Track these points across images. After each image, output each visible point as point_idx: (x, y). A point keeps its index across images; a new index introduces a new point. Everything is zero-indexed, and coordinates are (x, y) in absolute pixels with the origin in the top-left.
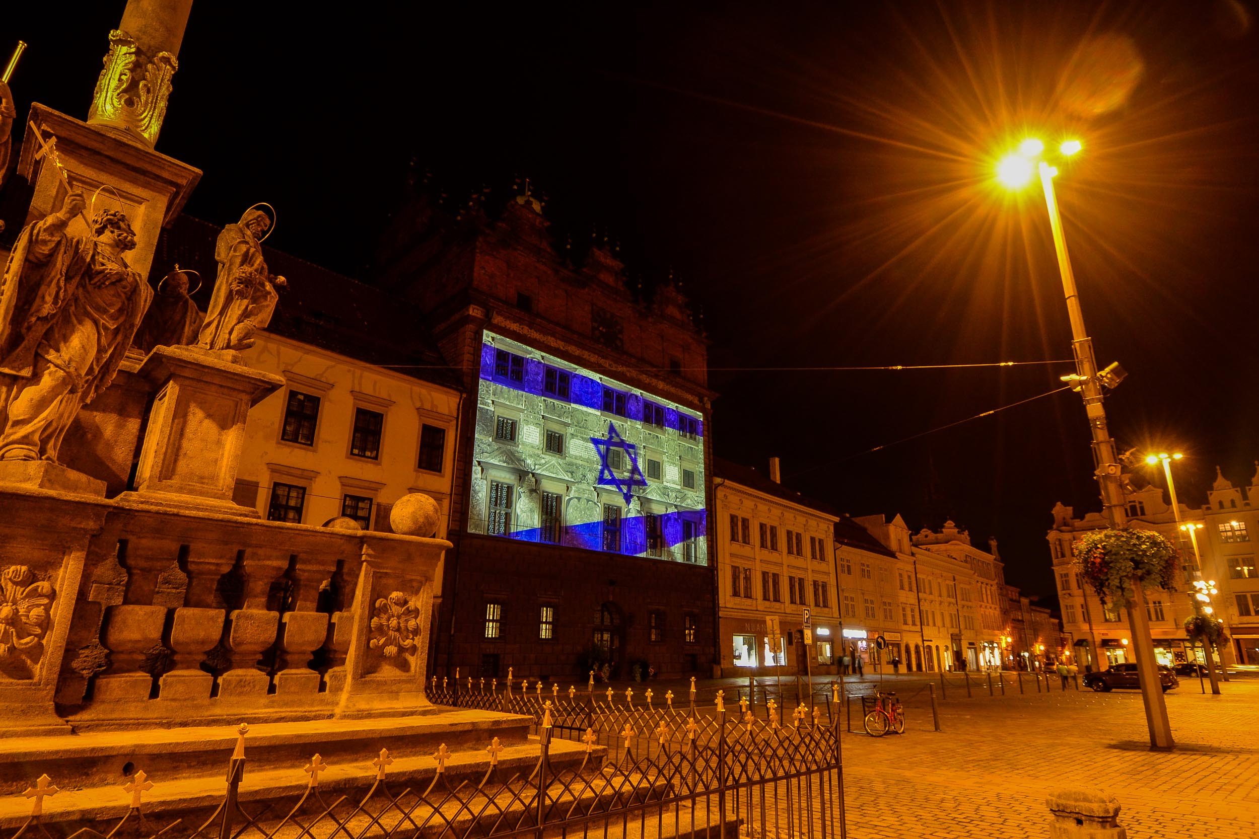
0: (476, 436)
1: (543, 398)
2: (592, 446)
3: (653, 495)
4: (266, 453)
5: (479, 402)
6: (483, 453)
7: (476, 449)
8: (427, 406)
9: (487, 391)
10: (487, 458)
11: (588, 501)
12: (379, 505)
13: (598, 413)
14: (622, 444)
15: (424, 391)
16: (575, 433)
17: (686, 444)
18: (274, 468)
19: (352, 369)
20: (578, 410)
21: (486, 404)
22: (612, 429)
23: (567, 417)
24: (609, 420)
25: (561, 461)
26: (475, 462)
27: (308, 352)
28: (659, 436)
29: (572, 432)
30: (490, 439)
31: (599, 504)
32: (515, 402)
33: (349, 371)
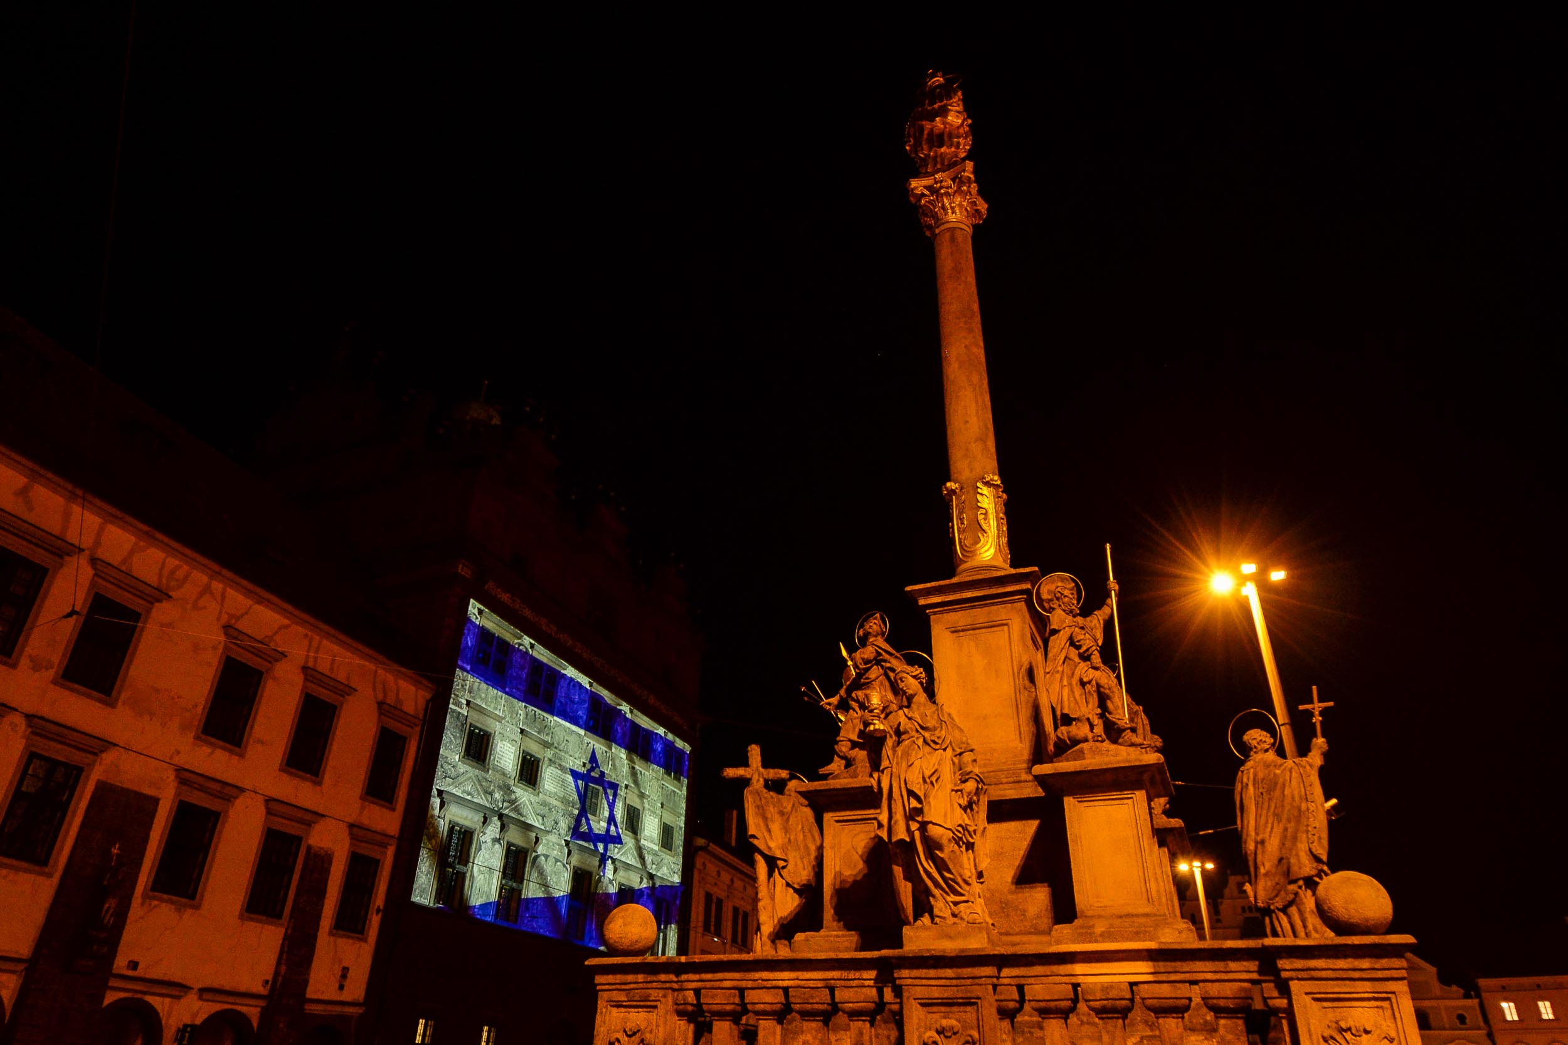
0: (441, 752)
1: (524, 704)
2: (570, 778)
3: (628, 858)
4: (178, 753)
5: (451, 700)
6: (446, 777)
7: (439, 772)
8: (391, 700)
9: (463, 686)
10: (449, 785)
11: (557, 861)
12: (309, 848)
13: (582, 732)
14: (601, 780)
15: (390, 678)
16: (553, 759)
17: (670, 785)
18: (185, 777)
19: (310, 633)
20: (561, 725)
21: (459, 704)
22: (593, 758)
23: (547, 734)
24: (592, 742)
25: (533, 799)
26: (434, 792)
27: (260, 601)
28: (643, 771)
29: (550, 756)
30: (457, 757)
31: (568, 866)
32: (492, 705)
33: (306, 636)
